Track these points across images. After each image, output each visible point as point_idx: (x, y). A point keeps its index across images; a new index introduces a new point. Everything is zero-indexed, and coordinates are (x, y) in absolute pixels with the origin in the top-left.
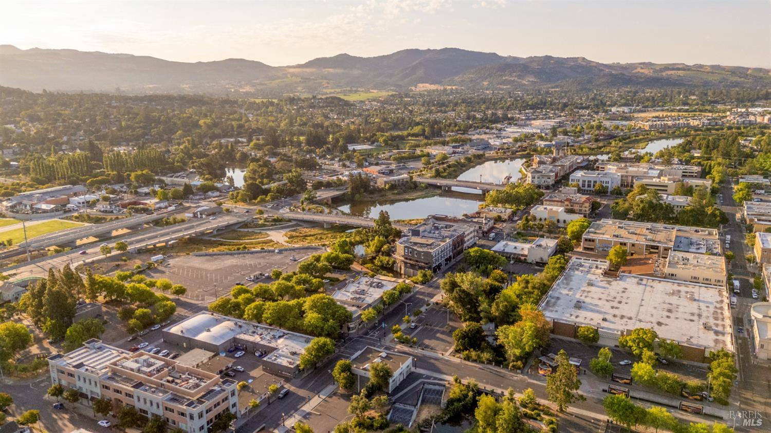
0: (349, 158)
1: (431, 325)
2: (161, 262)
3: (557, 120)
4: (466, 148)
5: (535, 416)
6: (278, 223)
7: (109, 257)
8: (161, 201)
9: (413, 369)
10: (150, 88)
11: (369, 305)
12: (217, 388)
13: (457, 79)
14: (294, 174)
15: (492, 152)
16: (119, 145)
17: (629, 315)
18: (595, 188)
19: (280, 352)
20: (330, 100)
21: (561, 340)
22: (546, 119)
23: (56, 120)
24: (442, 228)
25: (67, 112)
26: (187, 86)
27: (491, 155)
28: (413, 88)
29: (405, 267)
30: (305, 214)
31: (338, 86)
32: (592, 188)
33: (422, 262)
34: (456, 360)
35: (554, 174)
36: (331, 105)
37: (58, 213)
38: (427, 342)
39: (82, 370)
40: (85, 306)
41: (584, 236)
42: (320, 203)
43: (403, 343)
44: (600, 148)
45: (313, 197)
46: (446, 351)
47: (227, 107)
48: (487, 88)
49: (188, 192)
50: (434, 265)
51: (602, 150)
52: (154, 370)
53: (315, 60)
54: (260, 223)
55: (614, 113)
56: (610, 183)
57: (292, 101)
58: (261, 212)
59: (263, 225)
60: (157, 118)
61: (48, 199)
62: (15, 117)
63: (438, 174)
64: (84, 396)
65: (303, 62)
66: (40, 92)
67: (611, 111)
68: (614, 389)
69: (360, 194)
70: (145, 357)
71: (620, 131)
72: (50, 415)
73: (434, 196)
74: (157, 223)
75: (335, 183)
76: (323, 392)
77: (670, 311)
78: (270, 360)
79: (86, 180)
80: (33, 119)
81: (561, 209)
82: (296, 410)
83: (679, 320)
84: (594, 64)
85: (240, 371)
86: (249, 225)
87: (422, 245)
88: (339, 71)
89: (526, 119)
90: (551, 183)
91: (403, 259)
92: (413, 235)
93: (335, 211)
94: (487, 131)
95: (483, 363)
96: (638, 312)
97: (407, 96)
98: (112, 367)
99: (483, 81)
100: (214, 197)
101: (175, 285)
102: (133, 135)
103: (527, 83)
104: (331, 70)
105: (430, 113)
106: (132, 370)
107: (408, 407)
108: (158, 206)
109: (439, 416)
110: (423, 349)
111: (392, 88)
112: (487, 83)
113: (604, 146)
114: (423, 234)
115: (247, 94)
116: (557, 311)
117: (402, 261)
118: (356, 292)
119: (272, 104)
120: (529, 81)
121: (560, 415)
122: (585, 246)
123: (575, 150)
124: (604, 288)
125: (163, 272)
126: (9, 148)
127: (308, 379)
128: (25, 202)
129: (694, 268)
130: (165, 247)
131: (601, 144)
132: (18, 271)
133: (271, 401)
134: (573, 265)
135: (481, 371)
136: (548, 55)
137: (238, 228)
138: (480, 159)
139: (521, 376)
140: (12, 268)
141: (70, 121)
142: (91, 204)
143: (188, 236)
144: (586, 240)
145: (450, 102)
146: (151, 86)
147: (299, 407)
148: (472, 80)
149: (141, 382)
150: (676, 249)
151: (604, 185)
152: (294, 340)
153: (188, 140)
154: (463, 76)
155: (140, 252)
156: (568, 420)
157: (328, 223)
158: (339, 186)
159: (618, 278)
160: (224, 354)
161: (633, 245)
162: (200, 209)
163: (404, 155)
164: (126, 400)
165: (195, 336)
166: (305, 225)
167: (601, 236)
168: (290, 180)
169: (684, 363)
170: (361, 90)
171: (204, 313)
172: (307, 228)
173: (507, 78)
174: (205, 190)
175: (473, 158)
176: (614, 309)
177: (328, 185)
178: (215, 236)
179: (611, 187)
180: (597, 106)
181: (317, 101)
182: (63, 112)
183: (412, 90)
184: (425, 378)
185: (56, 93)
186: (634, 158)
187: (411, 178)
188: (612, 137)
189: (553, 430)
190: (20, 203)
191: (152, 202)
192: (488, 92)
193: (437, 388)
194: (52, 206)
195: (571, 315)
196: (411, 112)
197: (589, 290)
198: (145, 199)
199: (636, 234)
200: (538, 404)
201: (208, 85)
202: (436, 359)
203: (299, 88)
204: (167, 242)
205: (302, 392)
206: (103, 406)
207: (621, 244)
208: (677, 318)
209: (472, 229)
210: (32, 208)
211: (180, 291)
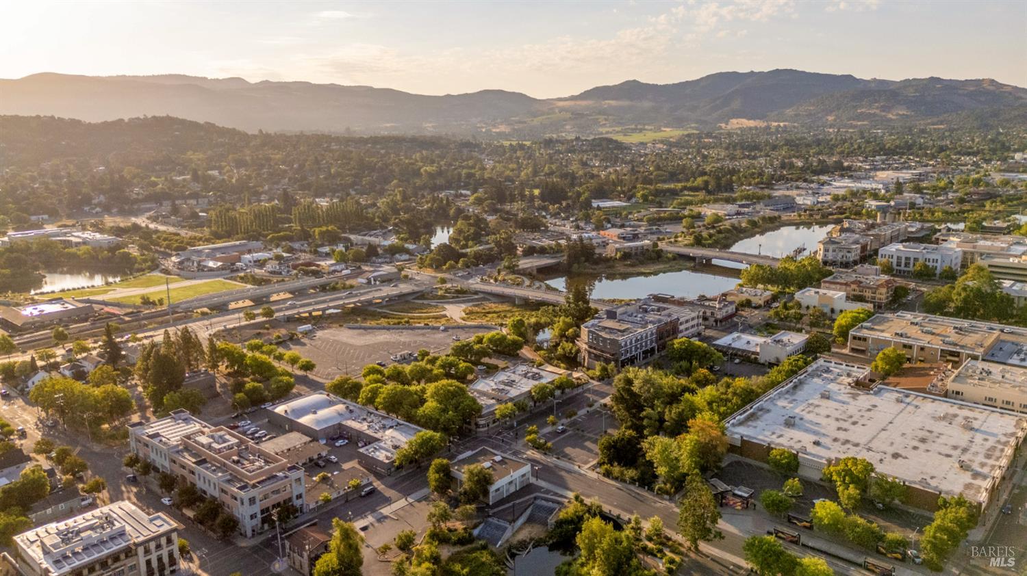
0: (587, 219)
1: (583, 431)
2: (306, 334)
3: (920, 170)
4: (758, 207)
5: (655, 552)
6: (460, 295)
7: (253, 324)
8: (338, 262)
9: (533, 480)
10: (386, 127)
11: (511, 399)
12: (280, 474)
13: (789, 112)
14: (503, 236)
15: (793, 214)
16: (323, 195)
17: (856, 441)
18: (915, 268)
19: (382, 444)
20: (598, 141)
21: (750, 465)
22: (902, 169)
23: (262, 166)
24: (653, 310)
25: (278, 156)
26: (430, 125)
27: (792, 218)
28: (723, 125)
29: (589, 357)
30: (497, 286)
31: (619, 123)
32: (911, 268)
33: (608, 353)
34: (593, 475)
35: (859, 246)
36: (598, 148)
37: (224, 272)
38: (568, 450)
39: (155, 441)
40: (199, 376)
41: (852, 332)
42: (524, 273)
43: (537, 448)
44: (964, 212)
45: (514, 266)
46: (586, 463)
47: (465, 151)
48: (832, 125)
49: (372, 253)
50: (623, 358)
51: (966, 215)
52: (225, 447)
53: (594, 89)
54: (439, 293)
55: (1016, 162)
56: (939, 261)
57: (549, 143)
58: (443, 281)
59: (443, 297)
60: (373, 164)
61: (218, 256)
62: (222, 161)
63: (698, 242)
64: (156, 470)
65: (577, 93)
66: (256, 133)
67: (1013, 158)
68: (783, 533)
69: (578, 263)
70: (222, 433)
71: (1009, 189)
72: (119, 487)
73: (680, 270)
74: (324, 288)
75: (551, 248)
76: (413, 495)
77: (923, 440)
78: (365, 453)
79: (266, 236)
80: (240, 164)
81: (842, 294)
82: (373, 511)
83: (929, 454)
84: (1009, 89)
85: (332, 462)
86: (426, 296)
87: (611, 330)
88: (625, 103)
89: (871, 169)
90: (851, 259)
91: (587, 347)
92: (608, 318)
93: (537, 284)
94: (804, 185)
95: (625, 481)
96: (873, 438)
97: (709, 135)
98: (185, 442)
99: (827, 115)
100: (402, 261)
101: (304, 359)
102: (341, 184)
103: (894, 117)
104: (613, 103)
105: (731, 159)
106: (203, 446)
107: (502, 523)
108: (333, 268)
109: (541, 539)
110: (558, 458)
111: (693, 125)
112: (833, 118)
113: (972, 210)
114: (621, 317)
115: (499, 134)
116: (755, 427)
117: (586, 350)
118: (503, 383)
119: (522, 147)
120: (898, 114)
121: (692, 555)
122: (853, 346)
123: (921, 215)
124: (844, 403)
125: (304, 344)
126: (205, 197)
127: (405, 479)
128: (194, 258)
129: (992, 385)
130: (320, 316)
131: (967, 207)
132: (155, 334)
133: (350, 499)
134: (817, 369)
135: (617, 490)
136: (935, 76)
137: (414, 299)
138: (773, 224)
139: (667, 503)
140: (150, 330)
141: (277, 167)
142: (260, 264)
143: (352, 305)
144: (854, 338)
145: (767, 143)
146: (388, 125)
147: (377, 508)
148: (810, 114)
149: (205, 459)
150: (985, 358)
151: (930, 264)
152: (405, 432)
153: (400, 192)
154: (798, 108)
155: (289, 320)
156: (698, 562)
157: (520, 298)
158: (557, 252)
159: (872, 392)
160: (324, 442)
161: (922, 349)
162: (376, 274)
163: (662, 215)
164: (190, 477)
165: (298, 418)
166: (493, 299)
167: (878, 333)
168: (497, 243)
169: (910, 511)
170: (650, 127)
171: (321, 393)
172: (494, 303)
173: (863, 110)
174: (393, 251)
175: (761, 222)
176: (841, 431)
177: (543, 251)
178: (382, 307)
179: (940, 267)
180: (994, 151)
181: (580, 143)
182: (272, 156)
183: (721, 128)
184: (544, 493)
185: (273, 135)
186: (1005, 228)
187: (655, 245)
188: (992, 196)
189: (670, 571)
190: (188, 260)
191: (326, 264)
192: (831, 130)
193: (550, 504)
194: (219, 264)
195: (773, 433)
196: (704, 157)
197: (820, 403)
198: (320, 261)
199: (933, 334)
200: (669, 539)
201: (455, 123)
202: (569, 472)
203: (568, 127)
204: (324, 310)
205: (390, 493)
206: (168, 482)
207: (905, 346)
208: (928, 451)
209: (694, 315)
210: (199, 264)
211: (308, 367)
